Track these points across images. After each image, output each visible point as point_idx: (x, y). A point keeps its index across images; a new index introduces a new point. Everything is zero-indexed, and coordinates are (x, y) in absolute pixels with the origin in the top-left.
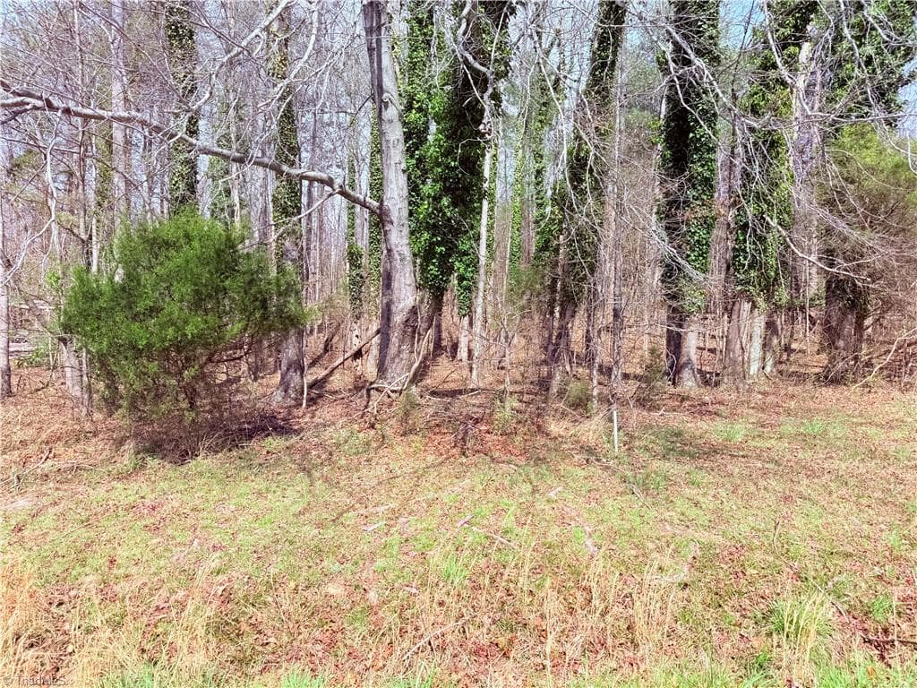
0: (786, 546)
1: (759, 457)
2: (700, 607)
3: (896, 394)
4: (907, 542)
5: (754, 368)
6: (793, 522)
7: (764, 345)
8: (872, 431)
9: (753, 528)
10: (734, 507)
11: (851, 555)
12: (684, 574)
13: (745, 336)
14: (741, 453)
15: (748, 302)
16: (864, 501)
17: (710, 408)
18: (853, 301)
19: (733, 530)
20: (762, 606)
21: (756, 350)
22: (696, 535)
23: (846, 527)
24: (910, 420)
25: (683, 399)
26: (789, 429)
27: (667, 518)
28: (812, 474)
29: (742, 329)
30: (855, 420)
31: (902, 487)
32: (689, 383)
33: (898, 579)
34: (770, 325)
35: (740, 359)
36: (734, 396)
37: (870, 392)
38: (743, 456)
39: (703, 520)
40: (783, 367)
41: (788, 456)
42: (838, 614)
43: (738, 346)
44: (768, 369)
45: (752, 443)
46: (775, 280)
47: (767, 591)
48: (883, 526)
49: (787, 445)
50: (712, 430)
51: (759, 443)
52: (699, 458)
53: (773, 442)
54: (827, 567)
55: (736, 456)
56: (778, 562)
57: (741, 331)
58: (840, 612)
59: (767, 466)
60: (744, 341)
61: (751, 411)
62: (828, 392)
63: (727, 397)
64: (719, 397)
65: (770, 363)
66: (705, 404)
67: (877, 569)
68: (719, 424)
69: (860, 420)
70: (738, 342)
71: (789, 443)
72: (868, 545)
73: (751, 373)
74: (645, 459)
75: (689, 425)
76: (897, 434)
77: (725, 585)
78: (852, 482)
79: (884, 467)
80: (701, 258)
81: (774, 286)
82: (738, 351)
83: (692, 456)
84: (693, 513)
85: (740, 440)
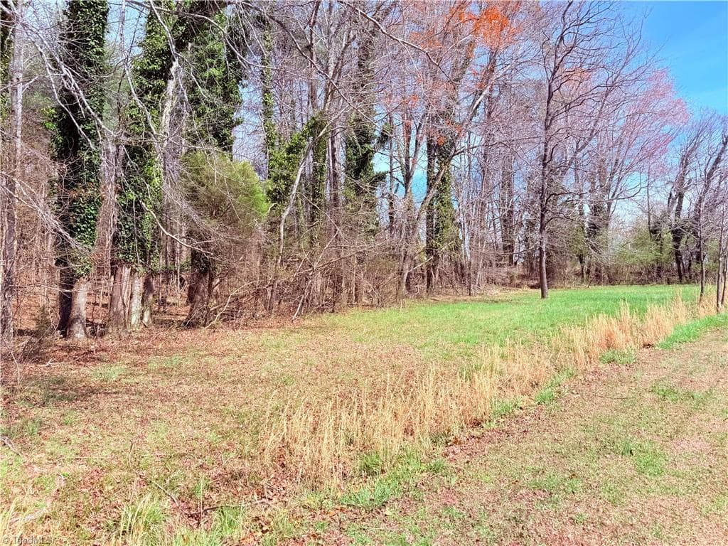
0: (138, 460)
1: (128, 391)
2: (59, 533)
3: (230, 332)
4: (221, 436)
5: (134, 319)
6: (145, 440)
7: (143, 301)
8: (211, 359)
9: (113, 452)
10: (100, 437)
11: (184, 455)
12: (46, 507)
13: (126, 294)
14: (114, 390)
15: (129, 268)
16: (197, 413)
17: (95, 355)
18: (205, 268)
19: (95, 458)
20: (114, 515)
21: (136, 304)
22: (62, 469)
23: (183, 435)
24: (236, 349)
25: (71, 350)
26: (154, 365)
27: (37, 461)
28: (164, 398)
29: (123, 289)
30: (201, 353)
31: (223, 397)
32: (79, 334)
33: (213, 464)
34: (147, 285)
35: (122, 312)
36: (116, 343)
37: (214, 332)
38: (115, 393)
39: (72, 455)
40: (157, 317)
41: (151, 387)
42: (172, 502)
43: (120, 302)
44: (146, 319)
45: (124, 381)
46: (151, 251)
47: (119, 501)
48: (207, 429)
49: (151, 378)
50: (92, 373)
51: (131, 380)
52: (76, 400)
53: (141, 377)
54: (166, 469)
55: (109, 394)
56: (130, 475)
57: (123, 291)
58: (173, 500)
59: (132, 398)
60: (125, 298)
61: (128, 354)
62: (187, 335)
63: (110, 344)
64: (103, 345)
65: (147, 314)
66: (90, 352)
67: (200, 460)
68: (100, 368)
69: (205, 353)
70: (121, 299)
71: (153, 377)
72: (196, 445)
73: (133, 323)
74: (24, 409)
75: (72, 372)
76: (226, 360)
77: (85, 506)
78: (191, 399)
79: (214, 385)
80: (89, 230)
81: (150, 254)
82: (120, 306)
83: (70, 400)
84: (61, 451)
85: (114, 379)
